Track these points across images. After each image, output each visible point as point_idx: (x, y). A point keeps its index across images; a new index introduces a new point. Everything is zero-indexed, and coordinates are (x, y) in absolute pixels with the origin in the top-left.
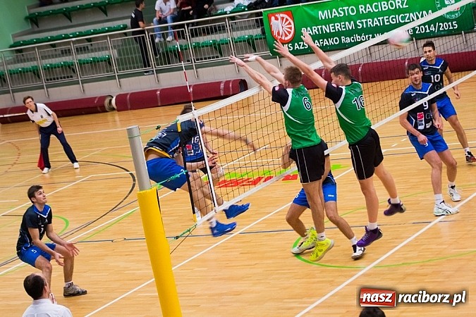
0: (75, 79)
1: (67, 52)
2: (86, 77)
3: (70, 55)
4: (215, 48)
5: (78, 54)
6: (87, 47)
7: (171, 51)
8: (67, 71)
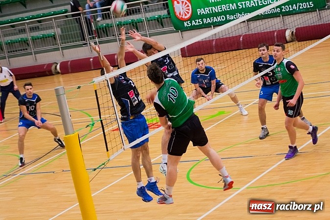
0: (29, 51)
1: (23, 31)
2: (37, 49)
3: (25, 33)
4: (133, 25)
5: (31, 32)
6: (38, 27)
7: (100, 29)
8: (23, 45)
